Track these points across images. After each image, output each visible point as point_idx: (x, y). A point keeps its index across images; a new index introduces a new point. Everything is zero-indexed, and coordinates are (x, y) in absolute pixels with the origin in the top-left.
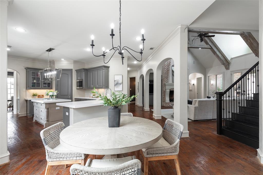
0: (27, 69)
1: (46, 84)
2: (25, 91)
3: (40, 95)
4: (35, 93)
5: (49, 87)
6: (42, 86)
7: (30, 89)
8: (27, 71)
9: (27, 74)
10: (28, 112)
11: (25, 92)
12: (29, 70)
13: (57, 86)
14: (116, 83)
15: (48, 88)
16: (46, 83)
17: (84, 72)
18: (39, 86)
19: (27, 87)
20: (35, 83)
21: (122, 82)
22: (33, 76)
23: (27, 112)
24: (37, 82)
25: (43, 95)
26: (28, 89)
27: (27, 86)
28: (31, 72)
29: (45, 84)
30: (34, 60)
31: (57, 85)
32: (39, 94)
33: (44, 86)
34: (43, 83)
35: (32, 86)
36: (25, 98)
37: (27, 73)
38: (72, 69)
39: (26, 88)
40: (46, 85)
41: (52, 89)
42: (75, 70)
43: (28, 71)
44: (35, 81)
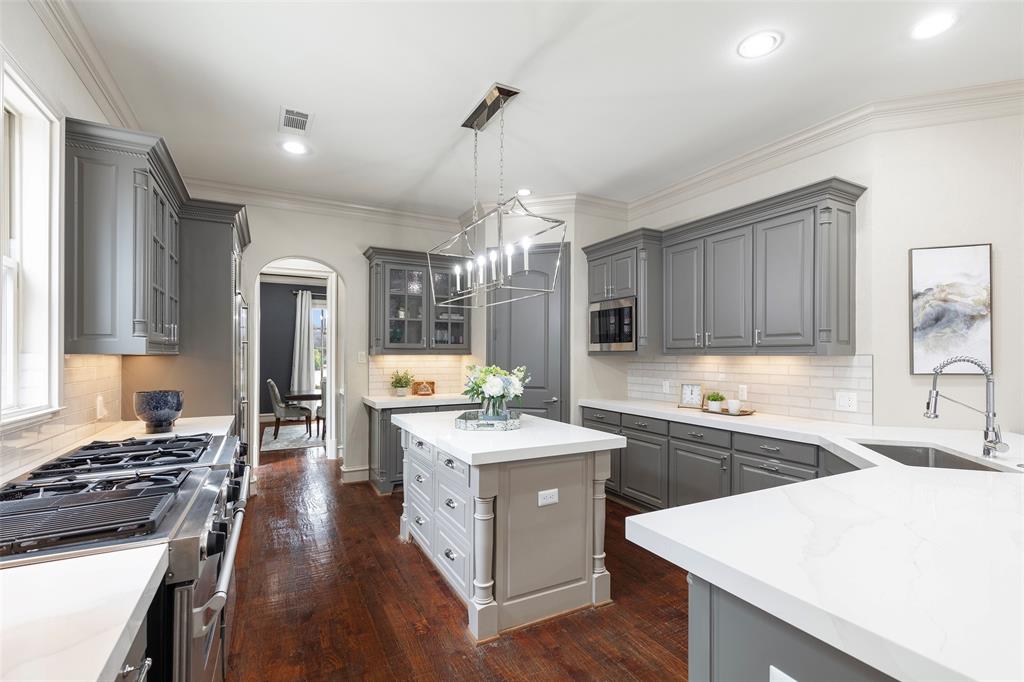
0: (372, 254)
1: (447, 329)
2: (365, 361)
3: (419, 384)
4: (401, 374)
5: (456, 342)
6: (429, 339)
7: (383, 354)
8: (370, 268)
9: (373, 280)
10: (376, 466)
11: (365, 367)
12: (379, 262)
13: (495, 338)
14: (924, 309)
15: (455, 346)
16: (447, 324)
17: (643, 255)
18: (419, 340)
19: (373, 343)
20: (403, 322)
21: (991, 306)
22: (395, 291)
23: (370, 462)
24: (411, 317)
25: (433, 383)
26: (377, 354)
27: (373, 339)
28: (389, 267)
29: (441, 326)
30: (398, 209)
31: (495, 332)
32: (418, 379)
33: (439, 338)
34: (433, 321)
35: (392, 341)
36: (366, 397)
37: (373, 276)
38: (567, 245)
39: (370, 347)
40: (447, 335)
41: (470, 354)
42: (583, 249)
43: (377, 264)
44: (402, 315)
